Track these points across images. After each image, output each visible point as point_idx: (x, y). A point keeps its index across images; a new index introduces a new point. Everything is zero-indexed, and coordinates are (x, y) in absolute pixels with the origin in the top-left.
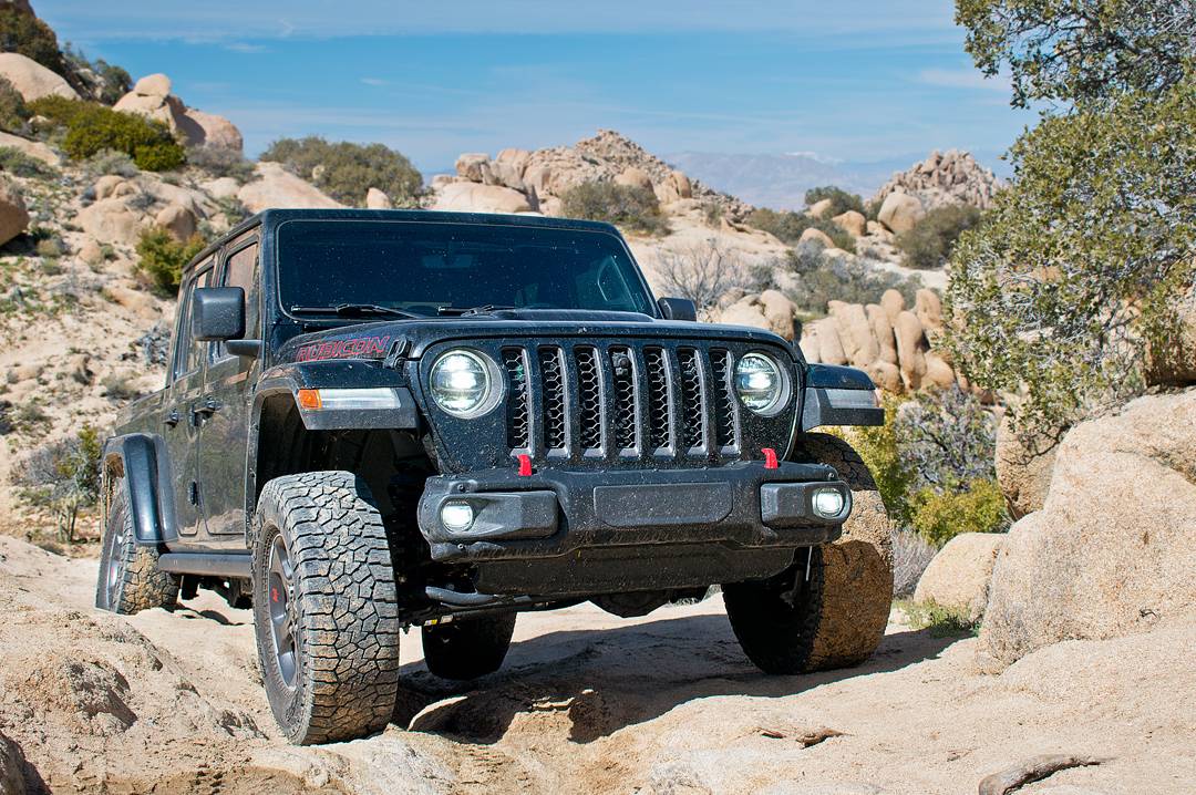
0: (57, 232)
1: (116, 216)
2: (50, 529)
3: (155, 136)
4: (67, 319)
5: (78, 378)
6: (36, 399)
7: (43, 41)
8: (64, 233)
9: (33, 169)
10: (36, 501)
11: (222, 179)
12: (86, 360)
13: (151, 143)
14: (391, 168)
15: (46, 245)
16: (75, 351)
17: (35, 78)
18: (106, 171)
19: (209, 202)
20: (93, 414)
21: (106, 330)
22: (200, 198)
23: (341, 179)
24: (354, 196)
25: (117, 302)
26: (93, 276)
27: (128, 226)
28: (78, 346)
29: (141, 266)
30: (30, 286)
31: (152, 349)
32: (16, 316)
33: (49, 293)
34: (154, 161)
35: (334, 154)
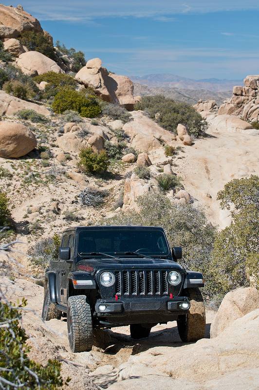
0: (48, 148)
1: (71, 141)
2: (41, 274)
3: (89, 102)
4: (51, 186)
5: (54, 211)
6: (38, 220)
7: (46, 45)
8: (51, 148)
9: (40, 119)
10: (37, 263)
11: (116, 120)
12: (58, 204)
13: (87, 106)
14: (188, 114)
15: (44, 154)
16: (54, 200)
17: (43, 63)
18: (68, 120)
19: (110, 132)
20: (60, 227)
21: (66, 191)
22: (106, 130)
23: (166, 119)
24: (172, 126)
25: (71, 178)
26: (62, 167)
27: (76, 145)
28: (55, 198)
29: (81, 163)
30: (37, 172)
31: (83, 200)
32: (31, 185)
33: (44, 175)
34: (89, 113)
35: (164, 107)
